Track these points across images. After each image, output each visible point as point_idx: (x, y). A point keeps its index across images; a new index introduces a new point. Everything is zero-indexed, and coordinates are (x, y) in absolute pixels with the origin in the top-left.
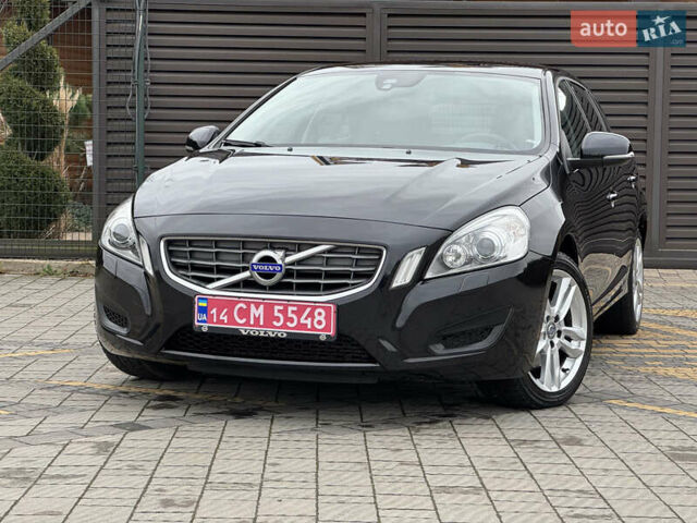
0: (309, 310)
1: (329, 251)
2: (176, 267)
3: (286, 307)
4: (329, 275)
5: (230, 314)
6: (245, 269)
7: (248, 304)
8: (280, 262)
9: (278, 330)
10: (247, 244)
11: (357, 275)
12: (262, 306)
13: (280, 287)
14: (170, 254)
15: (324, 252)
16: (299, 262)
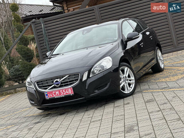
0: (67, 90)
1: (69, 77)
2: (40, 87)
3: (63, 90)
4: (70, 81)
5: (52, 94)
6: (53, 84)
7: (55, 91)
8: (59, 81)
9: (62, 95)
10: (52, 79)
11: (75, 80)
12: (58, 91)
13: (61, 86)
14: (38, 85)
15: (67, 77)
16: (63, 80)
